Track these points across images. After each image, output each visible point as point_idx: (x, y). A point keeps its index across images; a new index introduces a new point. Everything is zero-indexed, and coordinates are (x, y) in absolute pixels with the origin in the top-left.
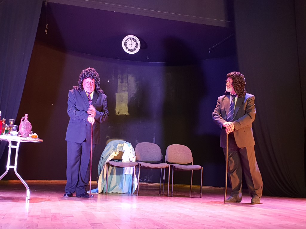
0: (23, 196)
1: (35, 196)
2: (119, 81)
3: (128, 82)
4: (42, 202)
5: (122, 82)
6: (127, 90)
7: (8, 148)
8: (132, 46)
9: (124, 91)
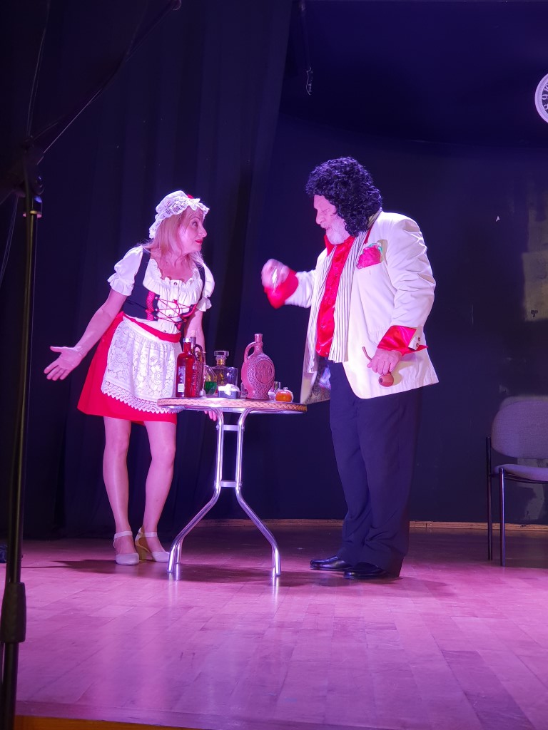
0: (263, 566)
7: (216, 432)
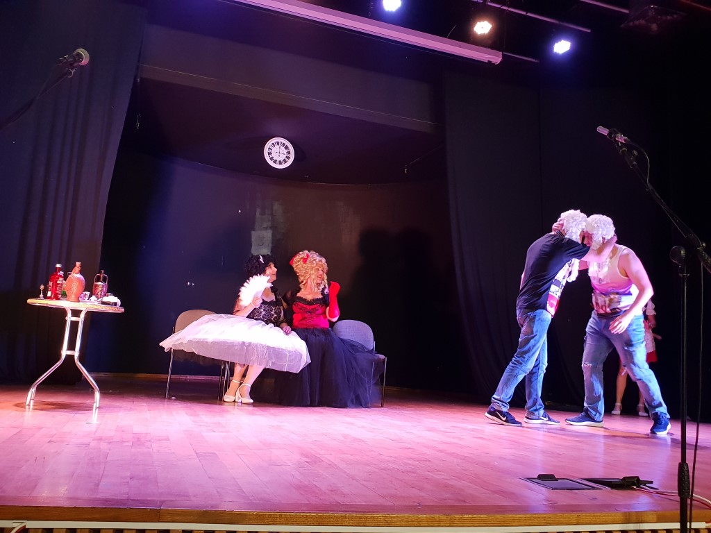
0: (89, 402)
1: (107, 402)
2: (258, 211)
3: (272, 214)
4: (120, 414)
5: (263, 214)
6: (271, 228)
7: (65, 321)
8: (281, 155)
9: (266, 229)
